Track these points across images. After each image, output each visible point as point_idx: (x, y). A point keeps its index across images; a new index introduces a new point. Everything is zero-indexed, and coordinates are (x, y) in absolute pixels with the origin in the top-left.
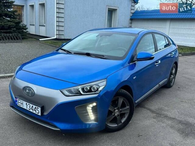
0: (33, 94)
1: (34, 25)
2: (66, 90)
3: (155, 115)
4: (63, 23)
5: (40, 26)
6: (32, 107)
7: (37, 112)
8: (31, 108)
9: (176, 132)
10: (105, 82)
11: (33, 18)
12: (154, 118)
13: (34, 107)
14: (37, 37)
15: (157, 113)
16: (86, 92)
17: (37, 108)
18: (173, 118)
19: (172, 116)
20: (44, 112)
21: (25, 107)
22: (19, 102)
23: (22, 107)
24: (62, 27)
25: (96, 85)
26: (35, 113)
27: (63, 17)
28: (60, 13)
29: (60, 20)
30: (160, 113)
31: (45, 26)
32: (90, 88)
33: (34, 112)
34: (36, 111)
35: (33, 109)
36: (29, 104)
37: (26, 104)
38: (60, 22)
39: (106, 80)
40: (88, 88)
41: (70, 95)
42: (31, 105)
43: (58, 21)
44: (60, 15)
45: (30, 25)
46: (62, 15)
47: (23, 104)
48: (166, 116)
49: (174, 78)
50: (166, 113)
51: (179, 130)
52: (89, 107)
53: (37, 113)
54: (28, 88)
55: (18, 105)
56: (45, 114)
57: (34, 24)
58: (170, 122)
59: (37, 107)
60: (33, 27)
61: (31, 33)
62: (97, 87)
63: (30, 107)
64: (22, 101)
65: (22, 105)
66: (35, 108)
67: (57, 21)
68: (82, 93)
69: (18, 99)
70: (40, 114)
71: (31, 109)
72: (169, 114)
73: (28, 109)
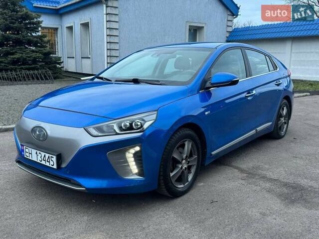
0: (46, 137)
1: (73, 58)
2: (94, 128)
3: (245, 175)
4: (117, 51)
5: (82, 58)
6: (45, 156)
7: (52, 163)
8: (42, 158)
9: (276, 198)
10: (155, 115)
11: (73, 47)
12: (242, 180)
13: (47, 155)
14: (77, 75)
15: (249, 173)
16: (124, 130)
17: (51, 157)
18: (274, 179)
19: (273, 177)
20: (61, 164)
21: (34, 159)
22: (26, 152)
23: (31, 158)
24: (115, 58)
25: (139, 119)
26: (49, 165)
27: (117, 43)
28: (112, 37)
29: (113, 46)
30: (254, 173)
31: (90, 58)
32: (131, 124)
33: (47, 164)
34: (49, 162)
35: (45, 160)
36: (40, 153)
37: (36, 153)
38: (112, 51)
39: (156, 112)
40: (128, 124)
41: (100, 134)
42: (43, 154)
43: (110, 49)
44: (113, 39)
45: (68, 58)
46: (116, 40)
48: (264, 178)
49: (285, 123)
50: (264, 172)
51: (280, 196)
52: (129, 153)
53: (51, 166)
54: (38, 129)
55: (25, 156)
56: (64, 166)
57: (75, 56)
58: (268, 185)
59: (50, 155)
60: (72, 61)
61: (70, 70)
62: (142, 122)
64: (30, 149)
65: (30, 155)
66: (49, 157)
67: (108, 49)
68: (118, 131)
69: (25, 147)
70: (55, 167)
71: (43, 160)
72: (270, 174)
73: (39, 161)
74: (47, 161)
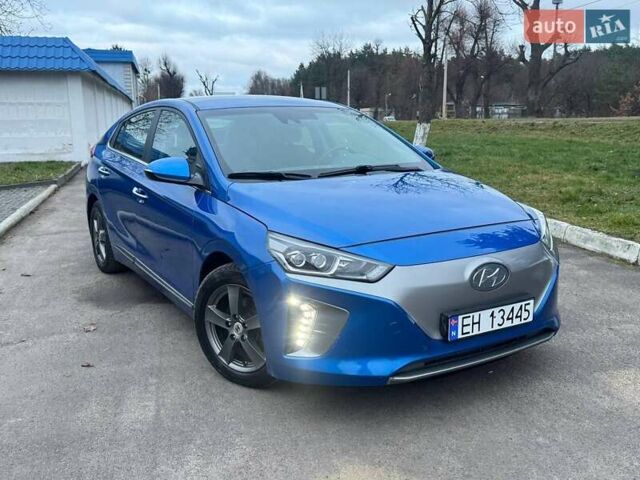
6: (512, 310)
7: (525, 315)
8: (505, 317)
13: (517, 306)
17: (526, 305)
21: (486, 327)
22: (463, 326)
23: (476, 332)
33: (517, 322)
34: (520, 317)
35: (512, 319)
36: (500, 311)
37: (492, 315)
42: (507, 309)
47: (479, 323)
53: (523, 322)
55: (460, 336)
59: (523, 303)
63: (502, 318)
64: (476, 314)
66: (521, 308)
71: (508, 319)
73: (496, 327)
74: (517, 317)
